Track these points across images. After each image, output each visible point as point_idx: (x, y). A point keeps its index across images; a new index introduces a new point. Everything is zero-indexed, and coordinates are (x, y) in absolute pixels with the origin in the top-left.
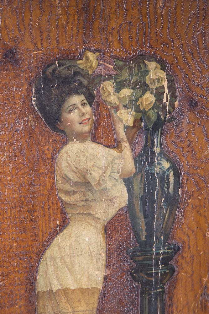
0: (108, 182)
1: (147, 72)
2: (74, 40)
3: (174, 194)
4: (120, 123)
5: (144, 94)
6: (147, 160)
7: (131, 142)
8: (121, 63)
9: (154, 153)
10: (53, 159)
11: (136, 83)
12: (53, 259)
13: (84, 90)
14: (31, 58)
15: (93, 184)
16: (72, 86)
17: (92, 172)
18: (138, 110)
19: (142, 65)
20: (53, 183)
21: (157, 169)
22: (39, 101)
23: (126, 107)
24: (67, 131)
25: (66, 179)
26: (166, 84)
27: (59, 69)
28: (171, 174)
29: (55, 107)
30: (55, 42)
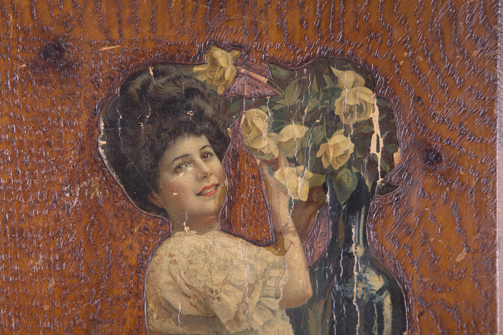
0: (255, 316)
1: (336, 91)
2: (188, 24)
4: (282, 194)
5: (330, 136)
6: (337, 270)
7: (303, 234)
8: (283, 73)
9: (350, 256)
10: (141, 268)
11: (314, 113)
13: (206, 126)
14: (97, 58)
15: (224, 321)
16: (183, 118)
17: (222, 295)
18: (317, 167)
19: (326, 78)
20: (141, 318)
21: (357, 290)
22: (113, 148)
23: (292, 161)
24: (170, 210)
25: (168, 310)
26: (375, 116)
27: (155, 82)
28: (387, 301)
29: (146, 160)
30: (148, 28)
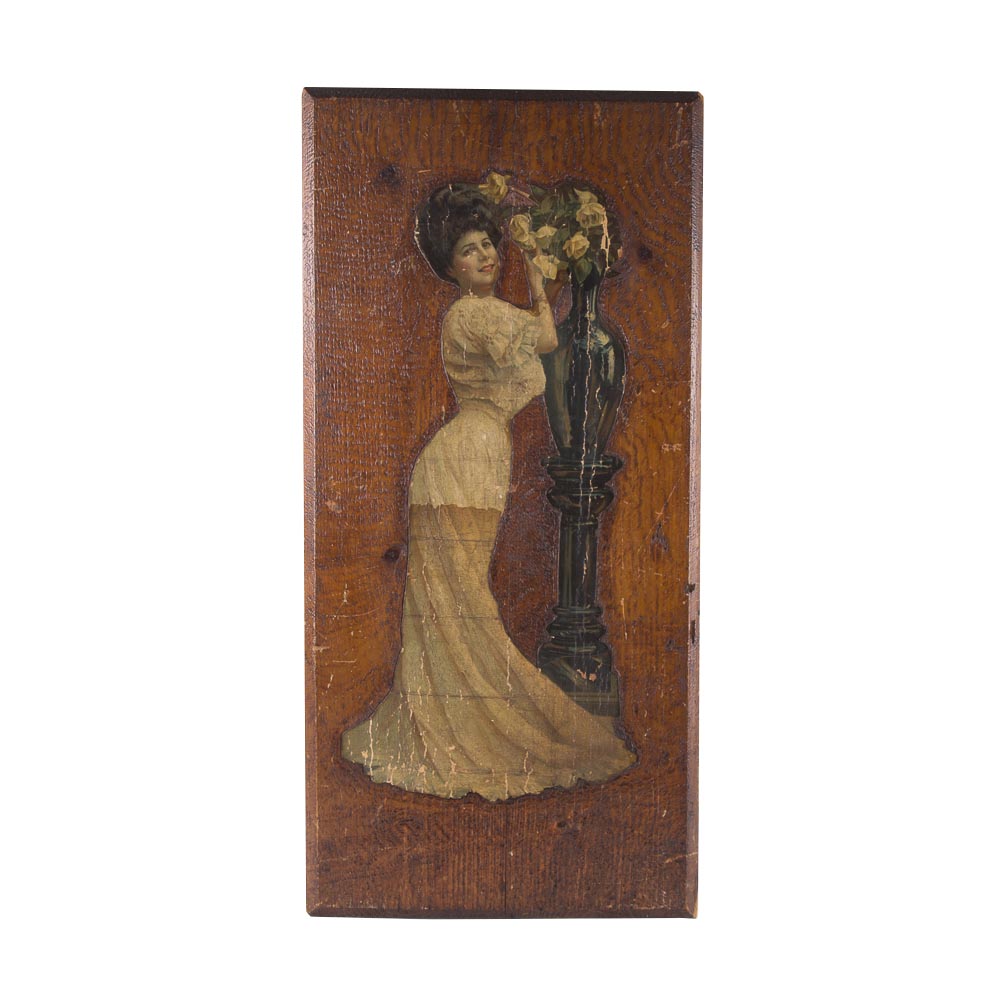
0: (517, 358)
1: (577, 205)
2: (476, 157)
3: (615, 383)
4: (538, 274)
5: (572, 236)
6: (576, 329)
7: (552, 302)
8: (539, 191)
9: (586, 320)
10: (440, 318)
11: (562, 220)
12: (435, 461)
13: (487, 224)
14: (416, 178)
15: (495, 359)
16: (471, 219)
17: (495, 341)
18: (563, 256)
19: (570, 195)
20: (438, 352)
21: (590, 345)
22: (423, 236)
23: (546, 252)
24: (461, 281)
25: (458, 348)
26: (605, 223)
27: (453, 194)
28: (611, 353)
29: (445, 246)
30: (449, 158)
